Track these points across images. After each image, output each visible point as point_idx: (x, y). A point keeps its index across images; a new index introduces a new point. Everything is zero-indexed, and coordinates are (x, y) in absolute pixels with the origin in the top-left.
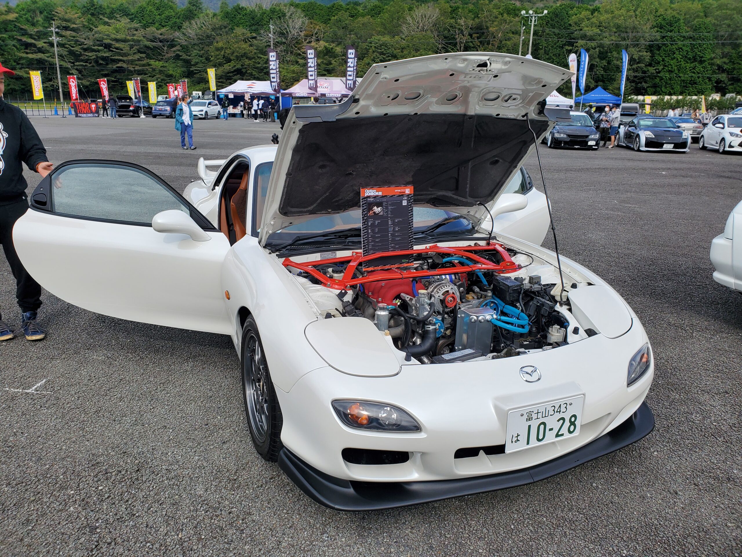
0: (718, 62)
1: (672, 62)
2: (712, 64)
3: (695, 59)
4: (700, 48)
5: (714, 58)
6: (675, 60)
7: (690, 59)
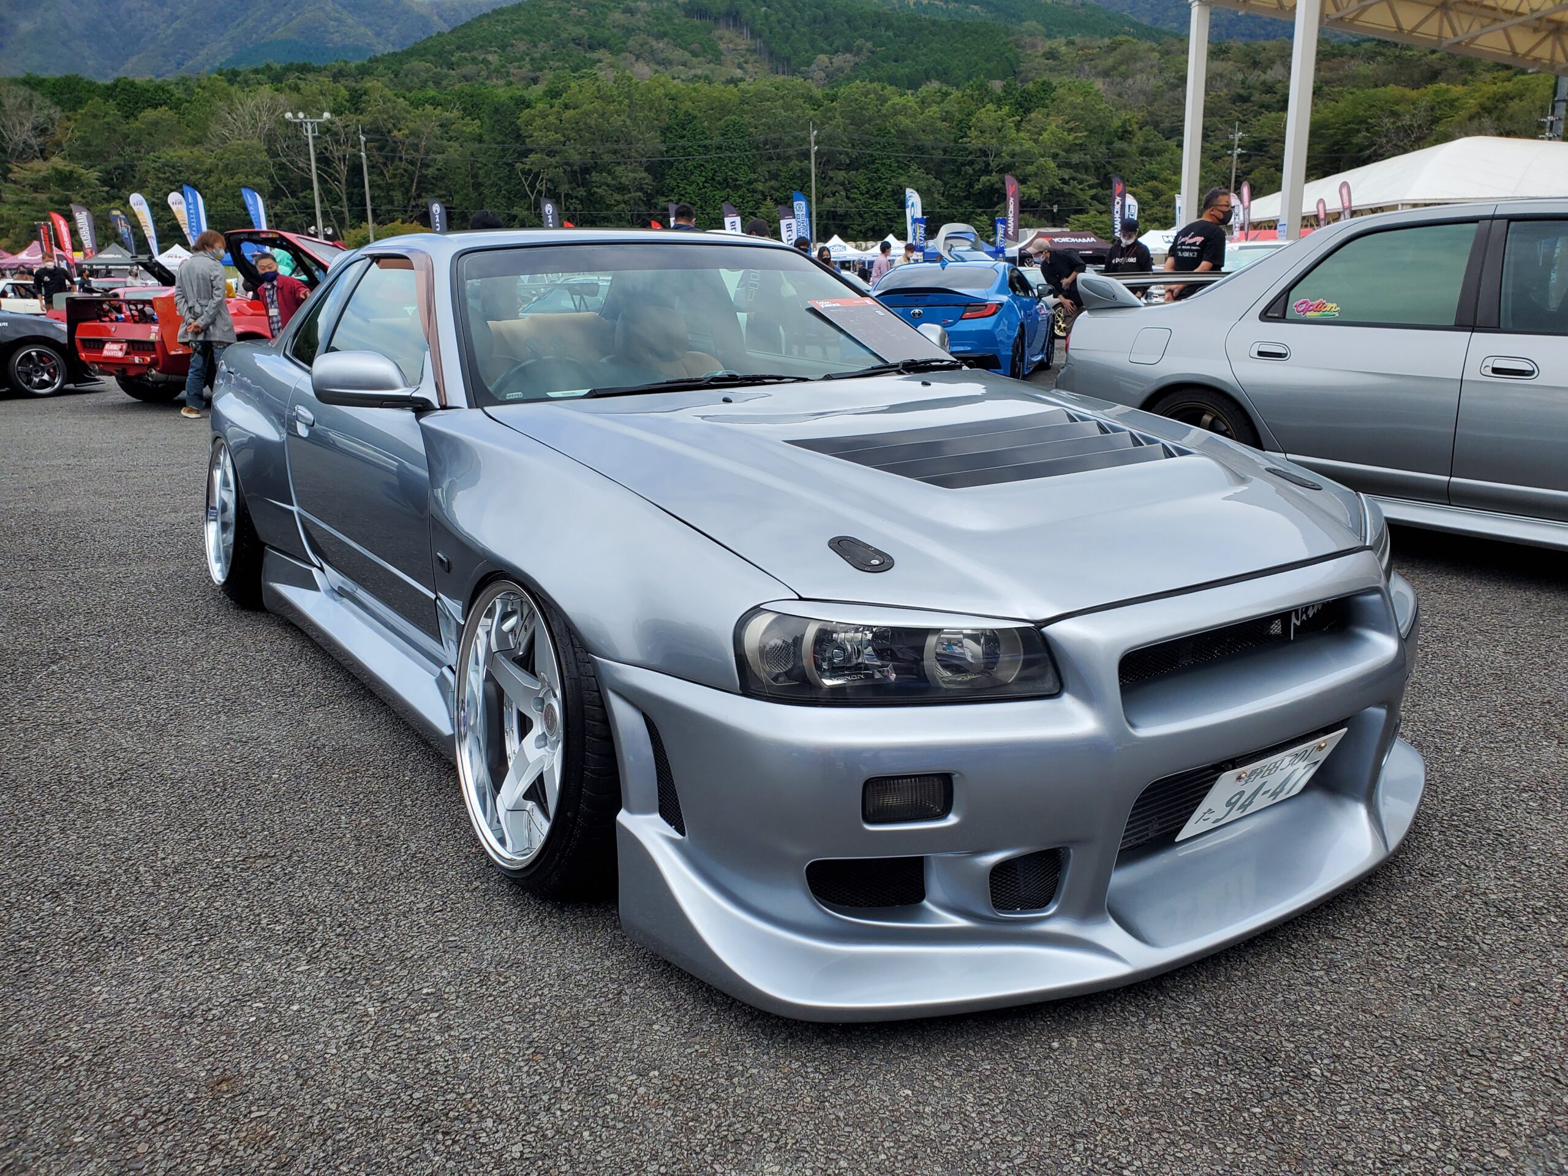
0: (761, 188)
1: (689, 189)
2: (754, 191)
3: (725, 183)
4: (730, 165)
5: (756, 180)
6: (694, 186)
7: (720, 184)
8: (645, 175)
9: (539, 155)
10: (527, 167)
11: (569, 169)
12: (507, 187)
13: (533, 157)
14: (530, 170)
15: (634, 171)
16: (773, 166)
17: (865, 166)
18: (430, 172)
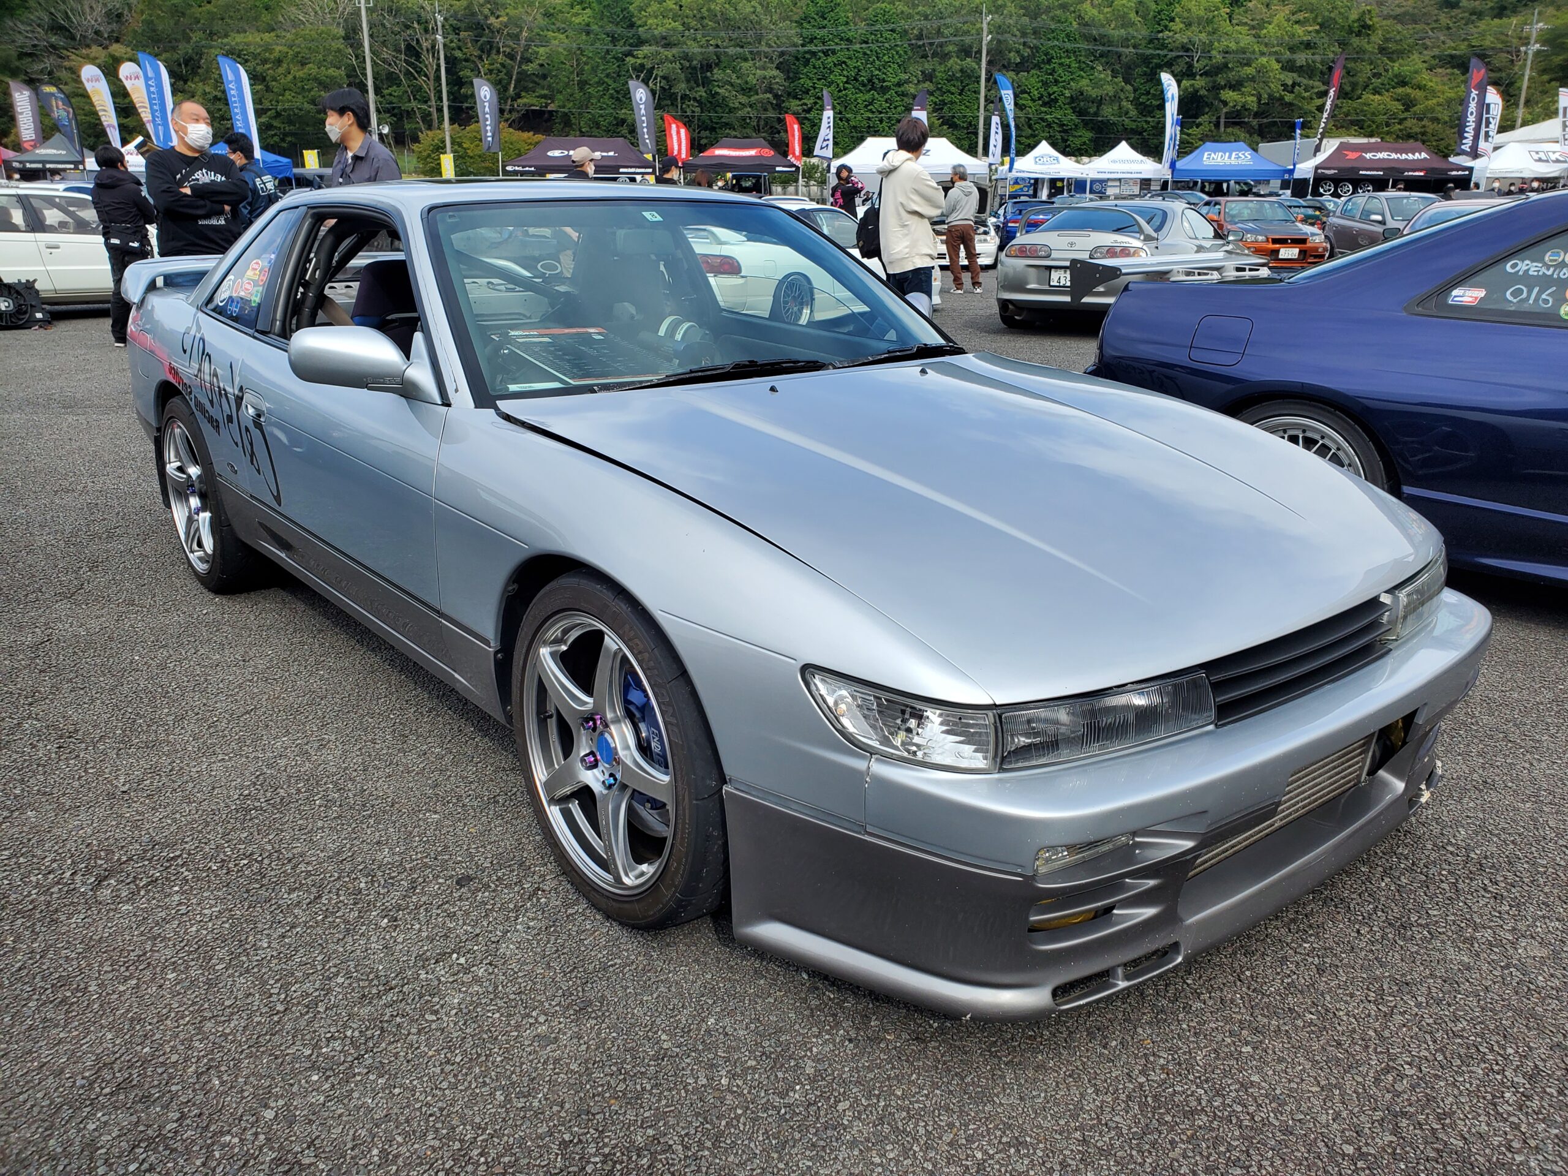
8: (776, 73)
9: (653, 48)
10: (639, 61)
11: (687, 64)
12: (613, 85)
13: (646, 49)
14: (642, 66)
15: (764, 68)
16: (928, 66)
17: (1038, 66)
18: (530, 68)
